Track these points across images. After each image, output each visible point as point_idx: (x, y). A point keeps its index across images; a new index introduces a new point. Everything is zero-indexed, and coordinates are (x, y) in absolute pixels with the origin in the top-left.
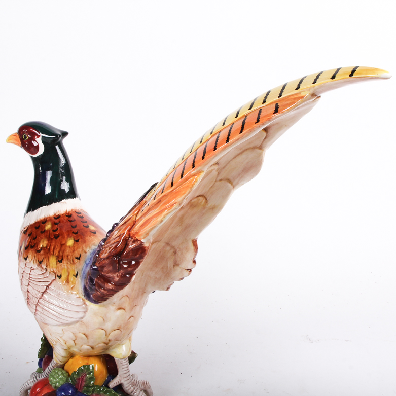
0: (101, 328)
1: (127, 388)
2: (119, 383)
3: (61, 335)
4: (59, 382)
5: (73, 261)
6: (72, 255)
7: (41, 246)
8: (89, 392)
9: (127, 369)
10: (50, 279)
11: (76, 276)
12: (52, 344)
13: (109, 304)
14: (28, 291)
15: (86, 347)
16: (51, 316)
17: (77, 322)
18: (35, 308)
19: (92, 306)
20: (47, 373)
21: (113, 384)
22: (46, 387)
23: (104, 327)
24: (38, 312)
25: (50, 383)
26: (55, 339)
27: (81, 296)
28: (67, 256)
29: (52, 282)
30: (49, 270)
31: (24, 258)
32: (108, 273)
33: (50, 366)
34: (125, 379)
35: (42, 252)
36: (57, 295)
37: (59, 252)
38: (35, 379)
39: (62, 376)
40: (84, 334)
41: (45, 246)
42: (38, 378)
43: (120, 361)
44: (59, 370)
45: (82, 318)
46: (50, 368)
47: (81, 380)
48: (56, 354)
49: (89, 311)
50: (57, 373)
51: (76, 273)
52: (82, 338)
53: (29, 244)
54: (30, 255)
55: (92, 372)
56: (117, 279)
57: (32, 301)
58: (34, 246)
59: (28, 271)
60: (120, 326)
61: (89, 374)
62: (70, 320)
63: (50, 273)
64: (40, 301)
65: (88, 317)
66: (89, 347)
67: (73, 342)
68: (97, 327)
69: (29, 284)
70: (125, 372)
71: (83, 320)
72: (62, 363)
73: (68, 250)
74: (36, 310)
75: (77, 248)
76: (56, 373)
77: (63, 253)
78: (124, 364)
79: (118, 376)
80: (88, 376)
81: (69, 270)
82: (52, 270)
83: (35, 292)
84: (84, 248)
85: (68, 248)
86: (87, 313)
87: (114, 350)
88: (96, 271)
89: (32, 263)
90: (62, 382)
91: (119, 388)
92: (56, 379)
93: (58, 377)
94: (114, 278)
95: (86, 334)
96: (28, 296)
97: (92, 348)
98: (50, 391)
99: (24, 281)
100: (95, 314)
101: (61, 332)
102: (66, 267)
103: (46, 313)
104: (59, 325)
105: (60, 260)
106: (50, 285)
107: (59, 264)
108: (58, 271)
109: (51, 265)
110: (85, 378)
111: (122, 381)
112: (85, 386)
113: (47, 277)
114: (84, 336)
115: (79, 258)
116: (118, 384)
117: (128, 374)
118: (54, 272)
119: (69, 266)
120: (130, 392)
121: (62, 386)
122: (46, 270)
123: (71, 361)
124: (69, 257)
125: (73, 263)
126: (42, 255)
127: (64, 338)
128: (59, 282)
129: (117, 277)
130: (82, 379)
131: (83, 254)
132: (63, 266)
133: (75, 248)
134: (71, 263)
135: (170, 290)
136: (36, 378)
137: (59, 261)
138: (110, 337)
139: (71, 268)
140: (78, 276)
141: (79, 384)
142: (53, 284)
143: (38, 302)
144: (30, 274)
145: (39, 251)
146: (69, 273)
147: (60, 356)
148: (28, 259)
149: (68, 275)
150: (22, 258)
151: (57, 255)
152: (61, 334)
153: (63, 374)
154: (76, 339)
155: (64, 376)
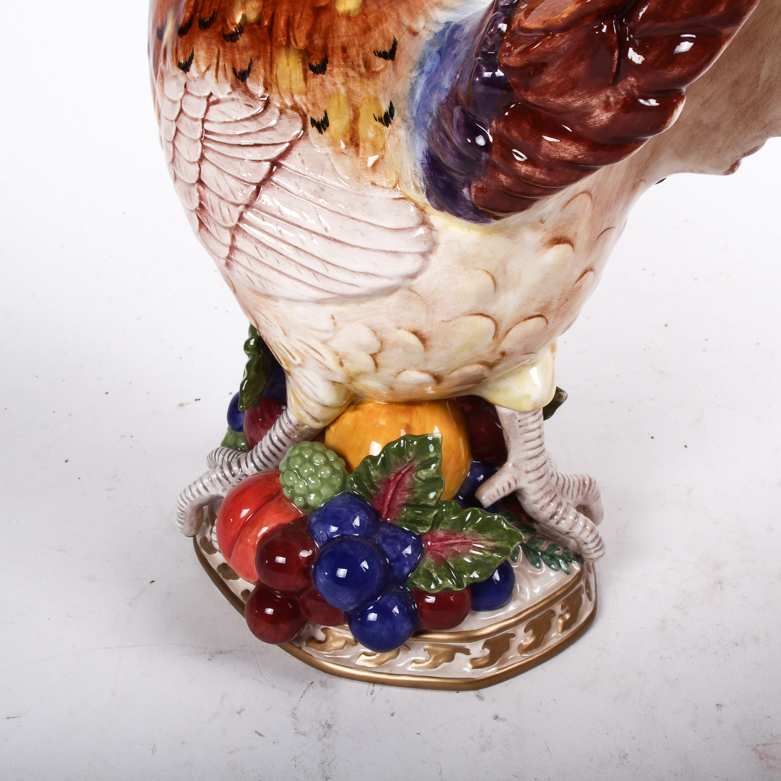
0: (480, 310)
1: (536, 502)
2: (514, 487)
3: (326, 336)
4: (317, 492)
5: (367, 65)
6: (362, 46)
7: (238, 19)
8: (421, 523)
9: (537, 443)
10: (284, 135)
11: (387, 119)
12: (288, 363)
13: (524, 223)
14: (200, 182)
15: (414, 379)
16: (292, 270)
17: (390, 291)
18: (228, 240)
19: (454, 230)
20: (267, 453)
21: (492, 492)
22: (273, 504)
23: (492, 310)
24: (238, 256)
25: (287, 493)
26: (301, 347)
27: (412, 193)
28: (344, 49)
29: (292, 144)
30: (276, 103)
31: (180, 66)
32: (561, 94)
33: (276, 433)
34: (533, 476)
35: (243, 40)
36: (315, 193)
37: (309, 36)
38: (227, 473)
39: (326, 472)
40: (415, 333)
41: (252, 16)
42: (235, 468)
43: (519, 417)
44: (315, 451)
45: (413, 276)
46: (275, 439)
47: (393, 486)
48: (301, 397)
49: (440, 250)
50: (310, 461)
51: (385, 108)
52: (406, 347)
53: (192, 17)
54: (201, 54)
55: (434, 460)
56: (602, 117)
57: (218, 218)
58: (213, 19)
59: (195, 108)
60: (549, 303)
61: (426, 465)
62: (367, 284)
63: (282, 112)
64: (249, 215)
65: (438, 275)
66: (425, 377)
67: (370, 360)
68: (466, 307)
69: (202, 158)
70: (531, 453)
71: (415, 282)
72: (318, 425)
73: (343, 27)
74: (233, 248)
75: (379, 20)
76: (305, 461)
77: (325, 38)
78: (531, 427)
79: (509, 465)
80: (423, 474)
81: (356, 100)
82: (289, 103)
83: (228, 182)
84: (406, 20)
85: (344, 23)
86: (433, 259)
87: (502, 385)
88: (498, 92)
89: (208, 80)
90: (326, 492)
91: (511, 503)
92: (308, 481)
93: (312, 475)
94: (589, 114)
95: (424, 331)
96: (201, 198)
97: (438, 379)
98: (287, 520)
99: (183, 145)
100: (465, 261)
101: (327, 324)
102: (343, 90)
103: (270, 258)
104: (319, 302)
105: (316, 64)
106: (283, 155)
107: (315, 81)
108: (313, 104)
109: (284, 84)
110: (408, 480)
111: (523, 483)
112: (407, 505)
113: (271, 128)
114: (414, 340)
115: (390, 55)
116: (508, 491)
117: (540, 460)
118: (295, 108)
119: (356, 86)
120: (545, 514)
121: (329, 503)
122: (267, 104)
123: (349, 418)
124: (353, 52)
125: (370, 73)
126: (245, 48)
127: (335, 344)
128: (317, 146)
129: (607, 106)
130: (399, 484)
131: (405, 41)
132: (329, 86)
133: (371, 19)
134: (361, 75)
135: (740, 170)
136: (230, 469)
137: (312, 68)
138: (506, 344)
139: (364, 91)
140: (397, 119)
141: (385, 496)
142: (295, 152)
143: (241, 218)
144: (204, 121)
145: (232, 37)
146: (356, 112)
147: (312, 404)
148: (193, 67)
149: (355, 119)
150: (170, 66)
151: (301, 45)
152: (327, 331)
153: (328, 463)
154: (381, 351)
155: (334, 471)
